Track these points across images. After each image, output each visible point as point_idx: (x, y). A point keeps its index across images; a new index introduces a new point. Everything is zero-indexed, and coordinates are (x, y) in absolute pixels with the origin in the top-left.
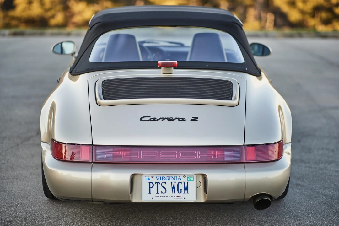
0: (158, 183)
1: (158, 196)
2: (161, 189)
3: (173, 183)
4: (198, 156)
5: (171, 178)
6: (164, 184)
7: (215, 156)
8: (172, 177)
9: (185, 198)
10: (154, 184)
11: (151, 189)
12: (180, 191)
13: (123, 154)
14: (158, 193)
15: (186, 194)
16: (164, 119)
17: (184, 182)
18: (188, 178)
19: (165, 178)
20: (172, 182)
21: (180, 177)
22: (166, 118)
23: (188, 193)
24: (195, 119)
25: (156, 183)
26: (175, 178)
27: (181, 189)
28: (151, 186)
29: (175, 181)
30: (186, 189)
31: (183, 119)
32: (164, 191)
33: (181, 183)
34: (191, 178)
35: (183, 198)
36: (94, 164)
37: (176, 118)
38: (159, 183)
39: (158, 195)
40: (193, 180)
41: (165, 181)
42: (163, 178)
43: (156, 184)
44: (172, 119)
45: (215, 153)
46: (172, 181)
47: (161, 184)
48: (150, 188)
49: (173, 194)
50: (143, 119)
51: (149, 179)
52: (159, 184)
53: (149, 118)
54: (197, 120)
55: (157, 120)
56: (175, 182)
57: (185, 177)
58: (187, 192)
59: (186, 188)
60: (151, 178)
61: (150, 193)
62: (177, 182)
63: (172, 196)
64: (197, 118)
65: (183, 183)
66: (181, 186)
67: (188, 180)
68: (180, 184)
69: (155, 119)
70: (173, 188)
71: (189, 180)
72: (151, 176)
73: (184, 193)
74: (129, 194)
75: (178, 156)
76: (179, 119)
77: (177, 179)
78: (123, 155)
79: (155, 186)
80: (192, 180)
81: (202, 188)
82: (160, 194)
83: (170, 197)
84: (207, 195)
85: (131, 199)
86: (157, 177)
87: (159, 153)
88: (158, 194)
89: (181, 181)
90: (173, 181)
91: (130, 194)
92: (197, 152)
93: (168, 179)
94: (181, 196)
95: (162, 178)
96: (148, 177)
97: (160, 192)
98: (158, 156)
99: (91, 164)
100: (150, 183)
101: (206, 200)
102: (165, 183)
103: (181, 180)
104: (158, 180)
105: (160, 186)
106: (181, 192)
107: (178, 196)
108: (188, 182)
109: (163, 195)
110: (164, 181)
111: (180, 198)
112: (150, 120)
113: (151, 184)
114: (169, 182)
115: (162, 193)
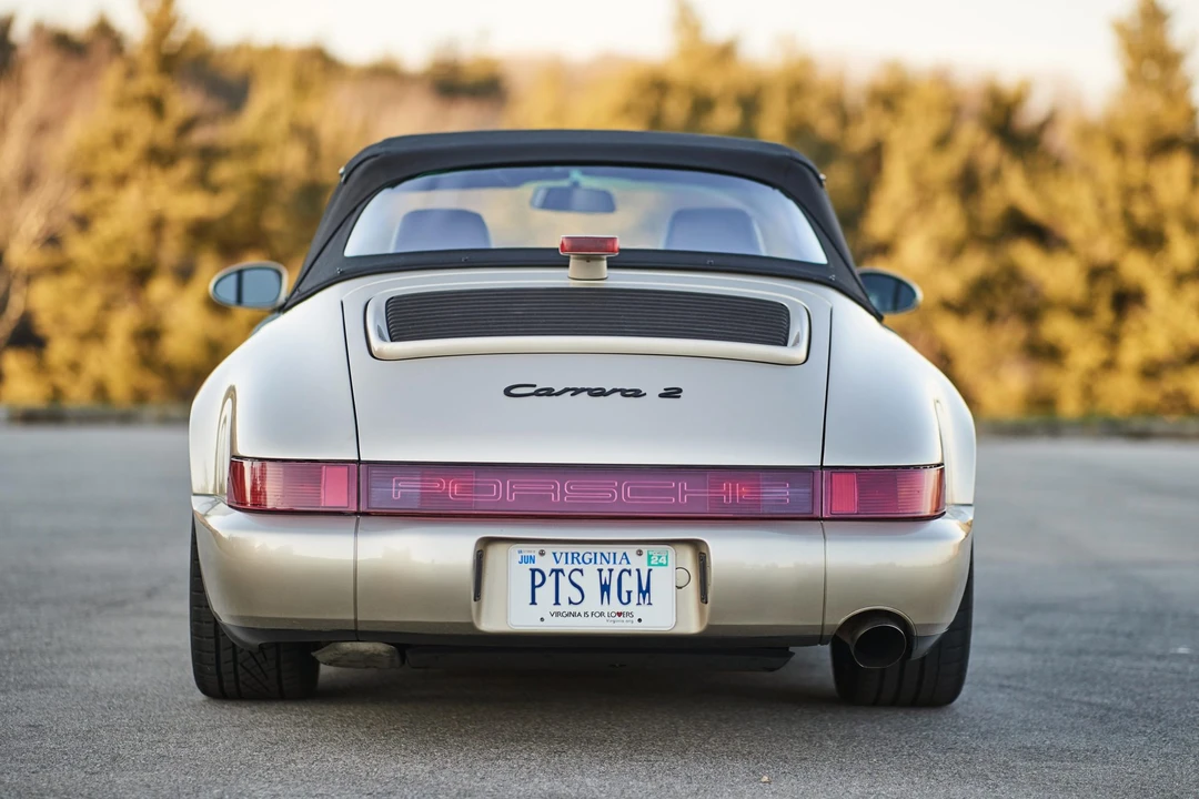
0: (557, 572)
1: (558, 614)
2: (567, 591)
3: (605, 574)
4: (682, 496)
5: (599, 556)
6: (576, 577)
7: (734, 497)
8: (602, 554)
9: (640, 620)
10: (547, 574)
11: (537, 590)
12: (625, 599)
13: (453, 489)
14: (557, 603)
15: (644, 607)
16: (576, 391)
17: (638, 570)
18: (649, 557)
19: (580, 558)
20: (600, 571)
21: (625, 554)
22: (583, 390)
23: (650, 604)
24: (672, 393)
25: (553, 571)
26: (612, 555)
27: (629, 593)
28: (537, 583)
29: (611, 566)
30: (645, 591)
31: (637, 394)
32: (576, 597)
33: (629, 572)
34: (659, 557)
35: (635, 619)
36: (361, 518)
37: (614, 391)
38: (562, 571)
39: (557, 609)
40: (666, 565)
41: (582, 566)
42: (573, 557)
43: (554, 574)
44: (601, 393)
45: (734, 488)
46: (600, 567)
47: (567, 574)
48: (534, 587)
49: (606, 608)
50: (513, 391)
51: (532, 560)
52: (560, 574)
53: (532, 390)
54: (679, 397)
55: (557, 394)
56: (611, 571)
57: (640, 555)
58: (647, 601)
59: (644, 589)
60: (538, 558)
61: (533, 603)
62: (617, 569)
63: (601, 614)
64: (680, 391)
65: (635, 574)
66: (630, 583)
67: (649, 564)
68: (625, 574)
69: (549, 392)
70: (605, 588)
71: (652, 562)
72: (537, 551)
73: (639, 604)
74: (470, 605)
75: (622, 496)
76: (624, 393)
77: (618, 562)
78: (453, 493)
79: (551, 580)
80: (661, 565)
81: (692, 590)
82: (565, 607)
83: (595, 617)
84: (707, 606)
85: (475, 622)
86: (554, 554)
87: (562, 488)
88: (557, 606)
89: (628, 567)
90: (605, 567)
91: (473, 603)
92: (677, 485)
93: (587, 561)
94: (630, 614)
95: (570, 556)
96: (529, 554)
97: (563, 599)
98: (562, 495)
99: (354, 519)
100: (533, 571)
101: (705, 624)
102: (581, 571)
103: (628, 563)
104: (558, 562)
105: (563, 580)
106: (629, 600)
107: (619, 614)
108: (650, 570)
109: (573, 609)
110: (576, 566)
111: (625, 619)
112: (537, 393)
113: (538, 575)
114: (591, 571)
115: (571, 602)
